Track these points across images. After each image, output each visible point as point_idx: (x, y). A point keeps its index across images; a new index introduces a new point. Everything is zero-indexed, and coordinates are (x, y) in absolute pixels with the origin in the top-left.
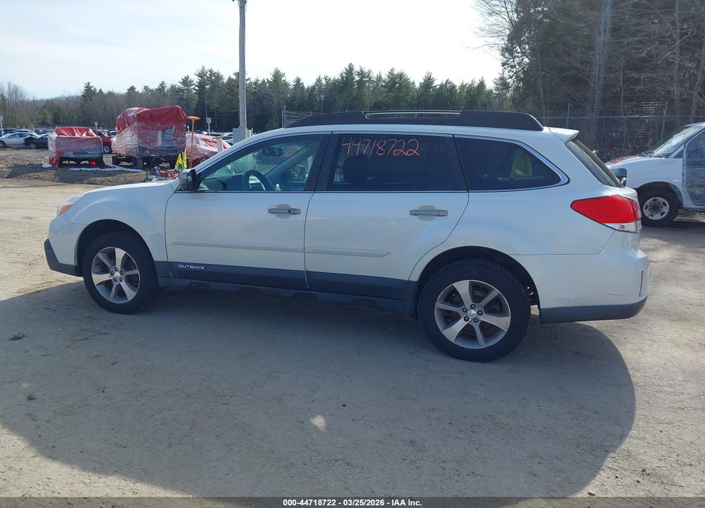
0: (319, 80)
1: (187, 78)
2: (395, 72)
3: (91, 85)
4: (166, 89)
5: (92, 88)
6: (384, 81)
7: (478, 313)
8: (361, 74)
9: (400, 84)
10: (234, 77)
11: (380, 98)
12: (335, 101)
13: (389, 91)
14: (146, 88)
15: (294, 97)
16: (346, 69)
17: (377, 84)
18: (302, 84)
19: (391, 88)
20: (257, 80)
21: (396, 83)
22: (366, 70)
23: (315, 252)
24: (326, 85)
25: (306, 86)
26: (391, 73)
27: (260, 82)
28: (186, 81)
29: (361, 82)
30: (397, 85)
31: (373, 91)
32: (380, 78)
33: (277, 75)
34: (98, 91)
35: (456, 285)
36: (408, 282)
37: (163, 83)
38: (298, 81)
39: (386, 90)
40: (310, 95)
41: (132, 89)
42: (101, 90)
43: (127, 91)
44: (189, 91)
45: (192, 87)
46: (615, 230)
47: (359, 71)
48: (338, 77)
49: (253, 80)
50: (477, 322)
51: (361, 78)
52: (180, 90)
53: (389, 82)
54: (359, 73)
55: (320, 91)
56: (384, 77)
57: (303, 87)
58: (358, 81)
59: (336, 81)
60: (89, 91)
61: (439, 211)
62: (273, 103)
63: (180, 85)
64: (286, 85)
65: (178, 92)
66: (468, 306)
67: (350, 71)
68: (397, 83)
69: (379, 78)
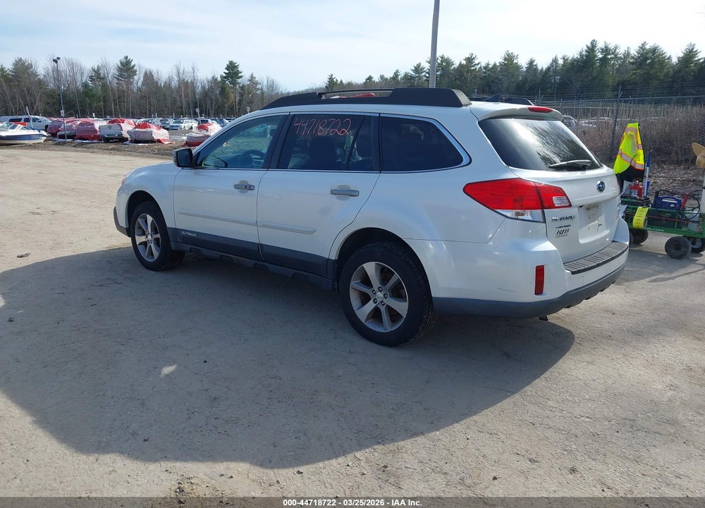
0: (555, 61)
1: (419, 65)
2: (648, 47)
3: (333, 77)
4: (400, 77)
5: (335, 80)
6: (633, 58)
7: (384, 295)
8: (606, 50)
9: (653, 60)
10: (464, 62)
11: (626, 77)
12: (571, 82)
13: (638, 68)
14: (382, 77)
15: (525, 80)
16: (588, 47)
17: (624, 61)
18: (536, 65)
19: (641, 64)
20: (488, 64)
21: (647, 59)
22: (611, 46)
23: (264, 226)
24: (563, 65)
25: (540, 68)
26: (642, 47)
27: (491, 66)
28: (418, 69)
29: (604, 60)
30: (649, 61)
31: (618, 69)
32: (629, 54)
33: (509, 59)
34: (339, 82)
35: (365, 266)
36: (328, 260)
37: (397, 71)
38: (531, 63)
39: (635, 66)
40: (543, 76)
41: (370, 78)
42: (341, 82)
43: (364, 81)
44: (420, 78)
45: (423, 74)
46: (506, 217)
47: (603, 47)
48: (577, 56)
49: (483, 64)
50: (383, 305)
51: (605, 55)
52: (412, 78)
53: (639, 57)
54: (602, 49)
55: (555, 72)
56: (633, 52)
57: (536, 69)
58: (601, 59)
59: (574, 61)
60: (332, 82)
61: (352, 191)
62: (502, 87)
63: (412, 73)
64: (518, 67)
65: (409, 79)
66: (376, 289)
67: (591, 49)
68: (649, 59)
69: (627, 55)
